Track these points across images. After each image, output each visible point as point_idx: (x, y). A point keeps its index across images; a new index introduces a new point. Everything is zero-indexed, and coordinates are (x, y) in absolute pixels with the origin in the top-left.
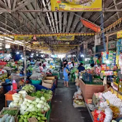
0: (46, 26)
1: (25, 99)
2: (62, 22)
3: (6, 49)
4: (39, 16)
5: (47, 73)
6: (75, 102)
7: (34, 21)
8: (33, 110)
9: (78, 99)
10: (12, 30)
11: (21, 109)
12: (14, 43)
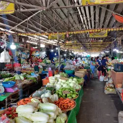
0: (79, 25)
1: (60, 80)
2: (95, 19)
3: (41, 48)
4: (71, 15)
5: (79, 67)
6: (106, 89)
7: (66, 20)
8: (67, 87)
9: (109, 87)
10: (46, 30)
11: (56, 88)
12: (49, 43)
